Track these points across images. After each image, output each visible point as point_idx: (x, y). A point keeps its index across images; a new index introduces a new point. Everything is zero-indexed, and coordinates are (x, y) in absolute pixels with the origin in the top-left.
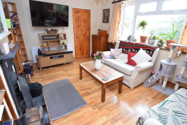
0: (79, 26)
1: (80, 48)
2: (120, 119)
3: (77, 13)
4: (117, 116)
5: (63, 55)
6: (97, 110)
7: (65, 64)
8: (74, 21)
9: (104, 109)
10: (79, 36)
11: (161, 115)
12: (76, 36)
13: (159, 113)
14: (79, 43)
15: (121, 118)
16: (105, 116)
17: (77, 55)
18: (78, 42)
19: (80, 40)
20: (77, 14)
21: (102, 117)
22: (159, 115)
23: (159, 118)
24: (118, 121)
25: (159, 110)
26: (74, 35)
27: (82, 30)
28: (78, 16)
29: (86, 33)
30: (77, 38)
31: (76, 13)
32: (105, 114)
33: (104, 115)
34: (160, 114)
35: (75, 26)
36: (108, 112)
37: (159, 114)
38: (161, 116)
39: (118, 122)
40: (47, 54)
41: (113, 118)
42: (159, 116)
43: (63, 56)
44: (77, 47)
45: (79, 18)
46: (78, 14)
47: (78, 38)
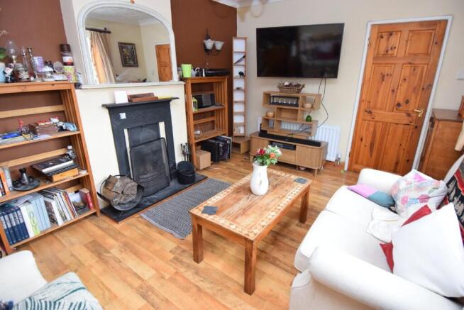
0: (384, 76)
1: (372, 145)
2: (148, 302)
3: (385, 37)
4: (157, 295)
5: (295, 146)
6: (171, 256)
7: (299, 169)
8: (371, 60)
9: (174, 268)
10: (375, 108)
11: (57, 306)
12: (364, 106)
13: (62, 304)
14: (372, 129)
15: (152, 306)
16: (155, 272)
17: (356, 163)
18: (368, 125)
19: (376, 119)
20: (383, 41)
21: (153, 268)
22: (57, 303)
23: (50, 302)
24: (143, 298)
25: (72, 304)
26: (361, 101)
27: (393, 91)
28: (387, 47)
29: (407, 102)
30: (367, 114)
31: (382, 37)
32: (162, 272)
33: (156, 270)
34: (61, 307)
35: (368, 77)
36: (167, 276)
37: (60, 303)
38: (54, 308)
39: (141, 298)
40: (268, 132)
41: (150, 288)
42: (55, 303)
43: (294, 148)
44: (362, 140)
45: (390, 52)
46: (388, 39)
47: (370, 112)
